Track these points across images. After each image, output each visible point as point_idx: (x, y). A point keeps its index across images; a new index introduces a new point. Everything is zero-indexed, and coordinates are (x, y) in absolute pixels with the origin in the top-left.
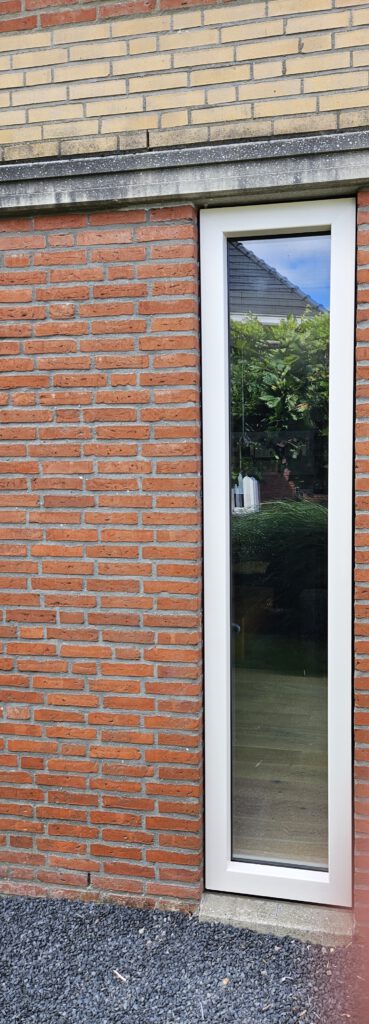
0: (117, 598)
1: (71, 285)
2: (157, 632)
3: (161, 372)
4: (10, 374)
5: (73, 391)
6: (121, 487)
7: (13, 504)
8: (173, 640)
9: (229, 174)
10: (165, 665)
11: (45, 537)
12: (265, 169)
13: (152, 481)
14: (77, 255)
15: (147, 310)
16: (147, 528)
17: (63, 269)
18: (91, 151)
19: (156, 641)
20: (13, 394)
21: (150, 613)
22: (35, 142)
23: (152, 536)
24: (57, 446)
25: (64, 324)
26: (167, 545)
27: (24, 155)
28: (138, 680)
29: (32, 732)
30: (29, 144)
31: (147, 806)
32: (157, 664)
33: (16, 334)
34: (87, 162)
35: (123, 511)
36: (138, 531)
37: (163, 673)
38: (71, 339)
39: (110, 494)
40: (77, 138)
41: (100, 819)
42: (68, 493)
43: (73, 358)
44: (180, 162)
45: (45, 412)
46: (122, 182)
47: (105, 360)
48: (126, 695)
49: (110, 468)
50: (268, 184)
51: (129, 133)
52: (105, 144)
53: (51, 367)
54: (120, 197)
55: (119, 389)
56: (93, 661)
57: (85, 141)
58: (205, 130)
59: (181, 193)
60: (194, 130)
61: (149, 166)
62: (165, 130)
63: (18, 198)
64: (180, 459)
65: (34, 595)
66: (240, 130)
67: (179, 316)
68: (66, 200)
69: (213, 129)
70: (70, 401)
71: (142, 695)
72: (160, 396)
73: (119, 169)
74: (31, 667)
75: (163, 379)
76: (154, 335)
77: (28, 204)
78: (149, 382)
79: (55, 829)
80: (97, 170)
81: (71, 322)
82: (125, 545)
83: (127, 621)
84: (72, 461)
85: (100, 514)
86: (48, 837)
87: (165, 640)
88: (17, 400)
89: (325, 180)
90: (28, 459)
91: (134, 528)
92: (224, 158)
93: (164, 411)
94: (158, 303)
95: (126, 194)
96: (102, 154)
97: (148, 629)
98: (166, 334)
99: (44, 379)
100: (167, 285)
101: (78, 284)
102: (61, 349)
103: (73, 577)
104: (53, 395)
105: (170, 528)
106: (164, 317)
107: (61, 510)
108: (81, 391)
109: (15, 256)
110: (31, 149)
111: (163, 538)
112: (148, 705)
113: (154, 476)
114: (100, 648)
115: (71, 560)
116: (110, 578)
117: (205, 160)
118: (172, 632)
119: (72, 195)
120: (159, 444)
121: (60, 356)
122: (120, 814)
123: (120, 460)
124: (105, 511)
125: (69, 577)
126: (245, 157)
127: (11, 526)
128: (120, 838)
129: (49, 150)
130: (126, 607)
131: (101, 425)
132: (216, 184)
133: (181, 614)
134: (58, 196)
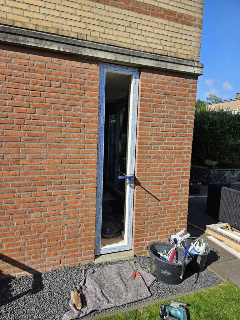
0: (72, 176)
1: (60, 77)
2: (85, 185)
3: (89, 108)
4: (36, 103)
5: (59, 111)
6: (74, 142)
7: (36, 147)
8: (89, 187)
9: (112, 55)
10: (87, 194)
11: (48, 158)
12: (121, 56)
13: (84, 141)
14: (62, 68)
15: (85, 89)
16: (82, 155)
17: (57, 71)
18: (68, 36)
19: (84, 187)
20: (37, 110)
21: (83, 180)
22: (49, 27)
23: (84, 157)
24: (54, 128)
25: (57, 89)
26: (89, 159)
27: (44, 30)
28: (78, 199)
29: (41, 221)
30: (46, 27)
31: (80, 236)
32: (84, 194)
33: (39, 90)
35: (75, 149)
36: (80, 155)
37: (86, 197)
38: (59, 94)
39: (71, 144)
40: (64, 30)
42: (57, 144)
43: (60, 101)
44: (99, 48)
45: (49, 117)
46: (80, 49)
47: (71, 102)
48: (74, 205)
49: (71, 136)
51: (81, 34)
52: (73, 35)
53: (52, 102)
54: (80, 53)
55: (75, 112)
56: (64, 196)
57: (66, 32)
58: (104, 40)
59: (99, 57)
60: (101, 39)
61: (89, 46)
62: (92, 36)
63: (44, 45)
64: (94, 134)
66: (114, 43)
67: (95, 93)
68: (61, 50)
69: (106, 40)
70: (59, 114)
71: (80, 204)
72: (88, 115)
73: (80, 45)
74: (42, 200)
75: (89, 110)
76: (87, 97)
77: (48, 48)
78: (85, 111)
79: (49, 250)
80: (73, 43)
81: (60, 89)
82: (75, 160)
83: (75, 183)
84: (58, 133)
85: (68, 150)
86: (47, 253)
87: (87, 187)
88: (39, 112)
90: (43, 132)
93: (89, 120)
94: (88, 88)
95: (82, 53)
96: (72, 38)
97: (82, 184)
98: (90, 97)
99: (49, 106)
100: (91, 83)
101: (62, 77)
102: (55, 97)
103: (58, 170)
104: (53, 112)
105: (90, 154)
106: (90, 92)
107: (54, 149)
108: (62, 111)
110: (47, 29)
111: (88, 157)
112: (82, 206)
113: (85, 139)
114: (66, 191)
115: (57, 165)
116: (70, 170)
118: (89, 184)
120: (87, 129)
121: (55, 99)
122: (71, 240)
123: (75, 134)
124: (70, 149)
125: (56, 170)
130: (75, 178)
131: (69, 123)
133: (92, 179)
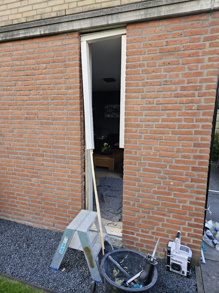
0: (60, 151)
1: (45, 59)
2: (70, 161)
3: (70, 85)
4: (30, 86)
5: (47, 91)
6: (60, 119)
7: (32, 124)
8: (74, 163)
9: (88, 22)
10: (72, 170)
11: (41, 133)
12: (98, 19)
13: (68, 118)
14: (47, 50)
15: (66, 66)
16: (67, 131)
17: (43, 54)
18: (50, 17)
19: (70, 163)
20: (31, 92)
21: (68, 155)
22: (35, 15)
23: (68, 134)
24: (43, 107)
25: (44, 71)
26: (73, 136)
27: (32, 20)
28: (65, 174)
29: (39, 186)
30: (33, 16)
31: (68, 207)
32: (70, 170)
33: (31, 74)
34: (48, 20)
35: (61, 126)
36: (65, 132)
37: (72, 172)
38: (46, 75)
39: (57, 121)
40: (46, 13)
41: (57, 210)
42: (46, 121)
43: (46, 81)
44: (74, 19)
45: (39, 97)
46: (58, 26)
47: (55, 81)
48: (62, 178)
49: (57, 114)
50: (99, 24)
51: (60, 11)
52: (54, 15)
53: (41, 84)
54: (57, 31)
55: (59, 90)
56: (54, 168)
57: (48, 14)
58: (81, 8)
59: (74, 29)
60: (78, 8)
61: (65, 21)
62: (70, 9)
63: (30, 33)
64: (76, 111)
65: (38, 149)
66: (92, 7)
67: (75, 68)
68: (42, 33)
69: (84, 8)
70: (46, 94)
71: (66, 178)
72: (70, 92)
73: (57, 22)
74: (39, 169)
75: (71, 87)
76: (68, 74)
77: (32, 35)
78: (67, 88)
79: (45, 211)
80: (51, 23)
81: (45, 70)
82: (61, 136)
83: (62, 157)
84: (47, 112)
85: (55, 127)
86: (44, 213)
87: (72, 163)
88: (32, 94)
89: (116, 22)
90: (36, 111)
91: (64, 131)
92: (86, 17)
93: (71, 97)
94: (69, 64)
95: (59, 30)
96: (53, 18)
97: (68, 160)
98: (71, 73)
99: (39, 88)
100: (71, 58)
101: (47, 59)
102: (43, 78)
103: (48, 144)
104: (42, 92)
105: (73, 131)
106: (71, 68)
107: (45, 126)
108: (49, 91)
109: (30, 51)
110: (34, 18)
111: (71, 134)
112: (68, 181)
113: (69, 116)
114: (55, 165)
115: (47, 140)
116: (58, 145)
117: (81, 18)
118: (74, 161)
119: (44, 31)
120: (70, 107)
121: (43, 80)
122: (62, 209)
123: (59, 111)
124: (56, 126)
125: (47, 144)
126: (93, 16)
127: (32, 130)
128: (61, 215)
129: (38, 18)
130: (62, 153)
131: (54, 101)
132: (84, 25)
133: (77, 156)
134: (40, 31)
